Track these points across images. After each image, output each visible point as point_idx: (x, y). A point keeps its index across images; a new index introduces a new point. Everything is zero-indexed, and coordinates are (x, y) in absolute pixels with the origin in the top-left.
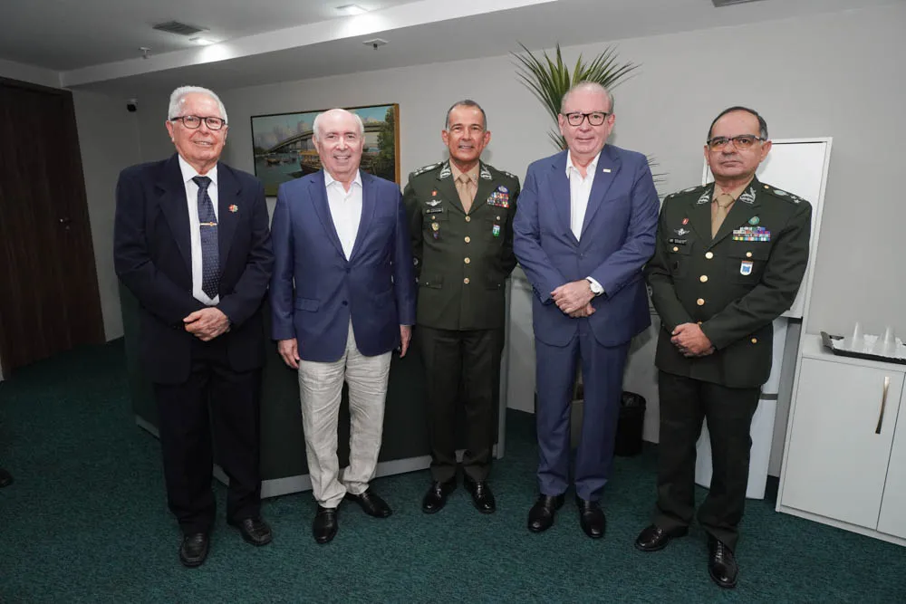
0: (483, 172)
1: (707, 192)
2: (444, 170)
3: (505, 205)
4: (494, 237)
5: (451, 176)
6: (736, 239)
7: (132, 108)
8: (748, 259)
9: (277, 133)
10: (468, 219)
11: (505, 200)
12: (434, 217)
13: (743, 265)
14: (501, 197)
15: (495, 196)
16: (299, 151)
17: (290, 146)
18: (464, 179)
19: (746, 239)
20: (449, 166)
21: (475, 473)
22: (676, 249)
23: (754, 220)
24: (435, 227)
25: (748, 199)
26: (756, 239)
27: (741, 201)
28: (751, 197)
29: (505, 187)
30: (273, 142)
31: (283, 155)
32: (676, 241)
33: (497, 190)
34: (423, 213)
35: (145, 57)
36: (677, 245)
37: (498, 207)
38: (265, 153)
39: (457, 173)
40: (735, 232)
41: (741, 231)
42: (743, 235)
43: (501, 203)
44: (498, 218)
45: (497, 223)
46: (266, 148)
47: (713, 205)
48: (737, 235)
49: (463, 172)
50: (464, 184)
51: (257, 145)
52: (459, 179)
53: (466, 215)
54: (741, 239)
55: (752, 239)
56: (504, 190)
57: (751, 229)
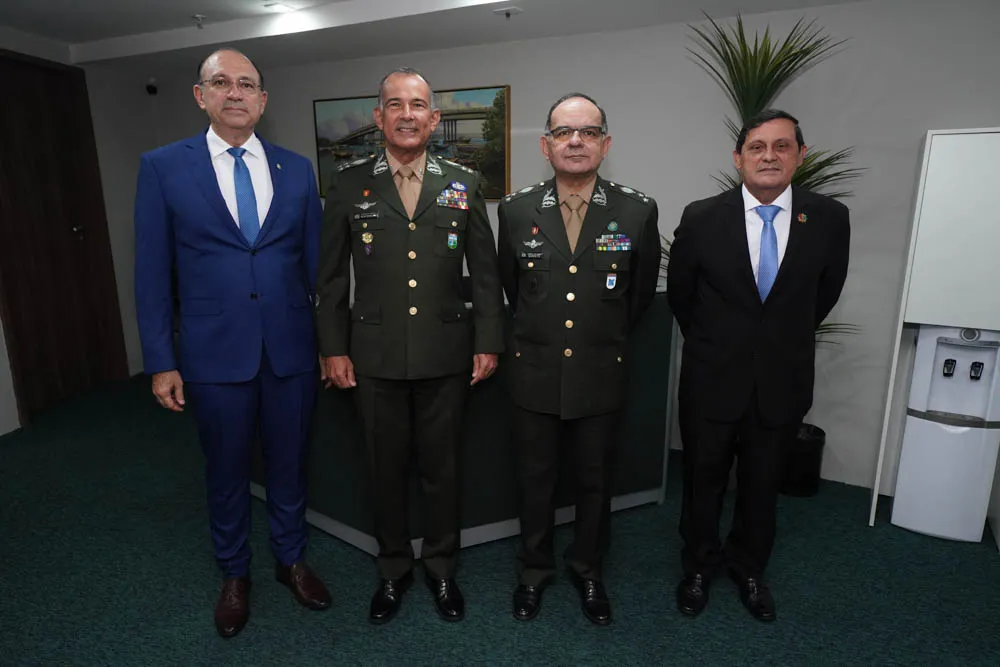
0: (430, 165)
1: (549, 192)
2: (378, 164)
3: (463, 206)
4: (449, 249)
5: (389, 171)
6: (600, 248)
7: (152, 90)
8: (612, 271)
9: (349, 121)
10: (412, 226)
11: (462, 200)
12: (365, 225)
13: (608, 278)
14: (456, 197)
15: (448, 195)
16: (377, 143)
17: (366, 137)
18: (406, 174)
19: (610, 249)
20: (385, 158)
21: (438, 566)
22: (531, 265)
23: (613, 226)
24: (367, 238)
25: (601, 201)
26: (619, 249)
27: (594, 203)
28: (601, 198)
29: (461, 183)
30: (343, 131)
31: (357, 147)
32: (530, 255)
33: (449, 187)
34: (351, 219)
35: (199, 26)
36: (531, 260)
37: (453, 209)
38: (332, 146)
39: (395, 165)
40: (597, 240)
41: (603, 239)
42: (605, 245)
43: (456, 203)
44: (454, 224)
45: (453, 230)
46: (332, 138)
47: (561, 208)
48: (599, 244)
49: (404, 164)
50: (406, 179)
51: (320, 135)
52: (398, 172)
53: (409, 222)
54: (605, 249)
55: (615, 249)
56: (459, 186)
57: (612, 236)
